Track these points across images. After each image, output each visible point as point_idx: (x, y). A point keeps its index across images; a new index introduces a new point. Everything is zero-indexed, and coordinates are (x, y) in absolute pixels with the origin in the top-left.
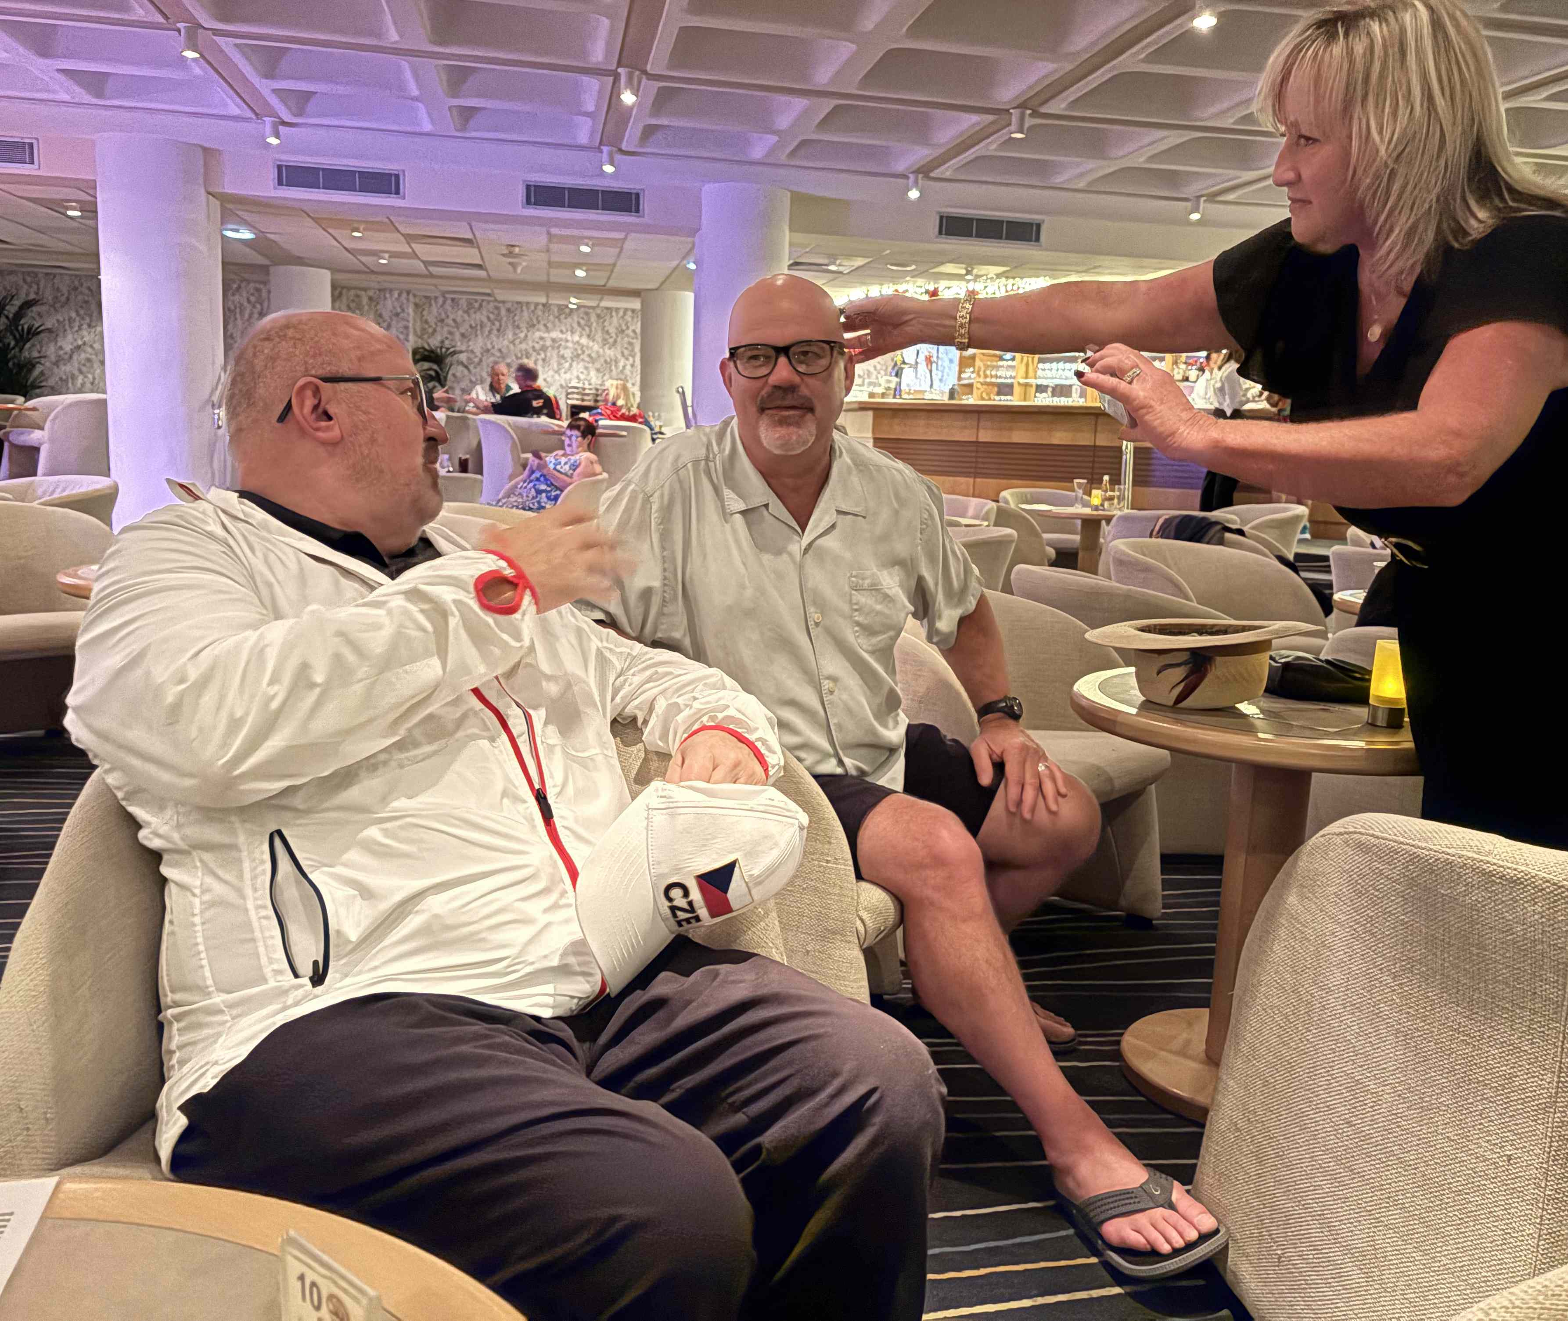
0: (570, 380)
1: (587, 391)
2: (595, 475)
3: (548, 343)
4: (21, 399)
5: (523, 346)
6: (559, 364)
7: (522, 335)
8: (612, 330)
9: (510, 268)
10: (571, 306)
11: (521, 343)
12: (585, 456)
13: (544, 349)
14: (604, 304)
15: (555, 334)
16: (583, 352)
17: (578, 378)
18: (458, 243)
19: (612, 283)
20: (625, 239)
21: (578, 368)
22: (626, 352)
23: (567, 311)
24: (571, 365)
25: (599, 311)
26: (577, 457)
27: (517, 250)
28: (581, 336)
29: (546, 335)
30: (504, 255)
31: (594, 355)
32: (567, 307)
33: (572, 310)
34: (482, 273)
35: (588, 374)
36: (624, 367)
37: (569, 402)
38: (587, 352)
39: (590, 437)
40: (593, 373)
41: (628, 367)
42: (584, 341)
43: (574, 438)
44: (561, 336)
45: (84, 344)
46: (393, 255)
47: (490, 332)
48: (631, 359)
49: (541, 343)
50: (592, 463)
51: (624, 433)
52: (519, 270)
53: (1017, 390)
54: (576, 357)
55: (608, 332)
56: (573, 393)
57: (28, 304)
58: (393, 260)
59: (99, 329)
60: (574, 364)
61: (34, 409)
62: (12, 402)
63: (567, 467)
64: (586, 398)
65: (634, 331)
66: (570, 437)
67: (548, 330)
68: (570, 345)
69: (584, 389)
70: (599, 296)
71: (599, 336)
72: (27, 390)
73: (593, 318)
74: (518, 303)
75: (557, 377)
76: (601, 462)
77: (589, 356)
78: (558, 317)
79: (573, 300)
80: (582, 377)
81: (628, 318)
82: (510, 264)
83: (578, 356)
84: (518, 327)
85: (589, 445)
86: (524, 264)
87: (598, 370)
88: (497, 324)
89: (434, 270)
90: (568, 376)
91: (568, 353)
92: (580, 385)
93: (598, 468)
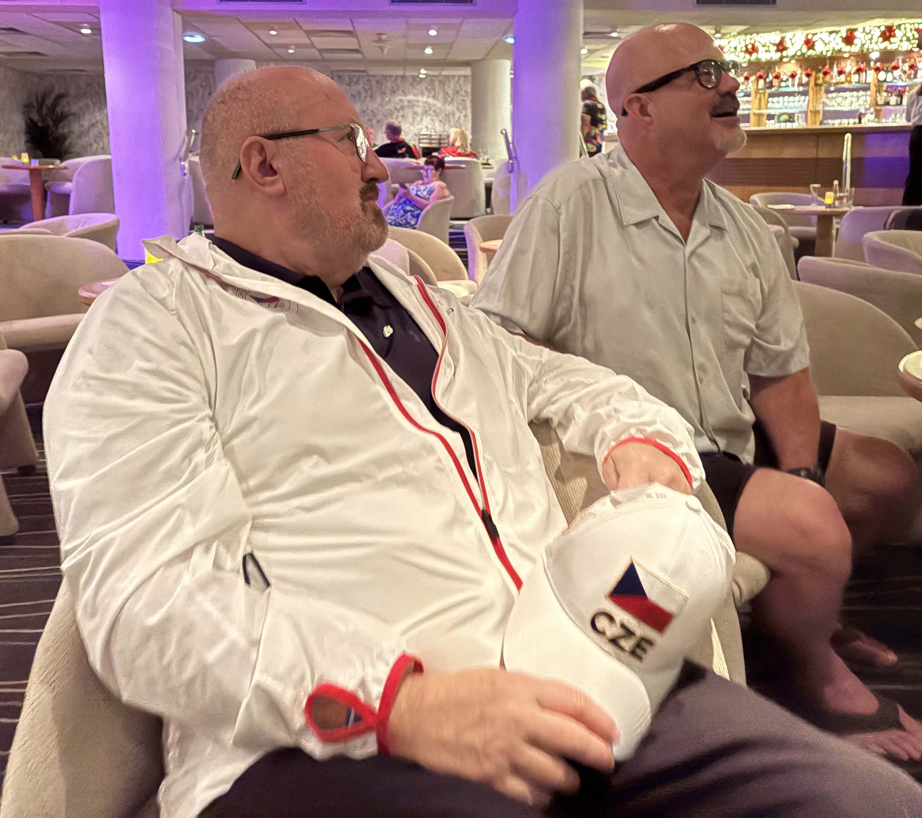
0: (421, 129)
1: (433, 137)
2: (445, 197)
3: (406, 103)
4: (57, 162)
5: (388, 107)
6: (414, 118)
7: (387, 99)
8: (450, 92)
9: (379, 50)
10: (421, 76)
11: (386, 105)
12: (437, 184)
13: (403, 108)
14: (445, 73)
15: (410, 97)
16: (430, 109)
17: (427, 127)
18: (343, 35)
19: (450, 57)
20: (461, 24)
21: (427, 120)
22: (460, 107)
23: (418, 79)
24: (421, 119)
25: (440, 78)
26: (432, 185)
27: (384, 37)
28: (428, 97)
29: (404, 98)
30: (375, 41)
31: (438, 111)
32: (418, 76)
33: (421, 79)
34: (358, 56)
35: (434, 124)
36: (459, 118)
37: (421, 145)
38: (433, 108)
39: (440, 169)
40: (437, 124)
41: (462, 118)
42: (431, 101)
43: (429, 171)
44: (415, 98)
45: (97, 122)
46: (298, 46)
47: (365, 97)
48: (464, 112)
49: (401, 104)
50: (442, 188)
51: (463, 166)
52: (386, 51)
53: (753, 119)
54: (425, 112)
55: (447, 93)
56: (423, 139)
57: (60, 97)
58: (298, 49)
59: (105, 111)
60: (424, 118)
61: (66, 168)
62: (52, 164)
63: (425, 193)
64: (433, 142)
65: (466, 92)
66: (427, 171)
67: (405, 94)
68: (421, 104)
69: (431, 135)
70: (440, 68)
71: (441, 96)
72: (62, 155)
73: (437, 84)
74: (383, 76)
75: (412, 128)
76: (448, 188)
77: (435, 111)
78: (411, 85)
79: (423, 71)
80: (430, 126)
81: (461, 82)
82: (380, 47)
83: (426, 112)
84: (384, 93)
85: (440, 175)
86: (389, 47)
87: (441, 121)
88: (370, 92)
89: (327, 56)
90: (419, 127)
91: (419, 110)
92: (428, 133)
93: (447, 192)
